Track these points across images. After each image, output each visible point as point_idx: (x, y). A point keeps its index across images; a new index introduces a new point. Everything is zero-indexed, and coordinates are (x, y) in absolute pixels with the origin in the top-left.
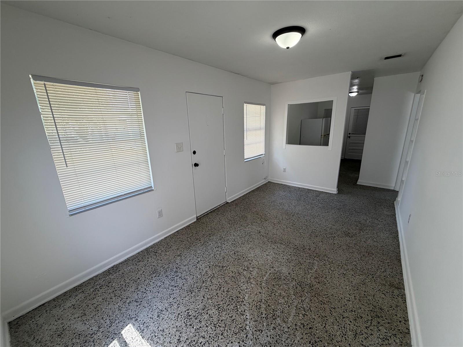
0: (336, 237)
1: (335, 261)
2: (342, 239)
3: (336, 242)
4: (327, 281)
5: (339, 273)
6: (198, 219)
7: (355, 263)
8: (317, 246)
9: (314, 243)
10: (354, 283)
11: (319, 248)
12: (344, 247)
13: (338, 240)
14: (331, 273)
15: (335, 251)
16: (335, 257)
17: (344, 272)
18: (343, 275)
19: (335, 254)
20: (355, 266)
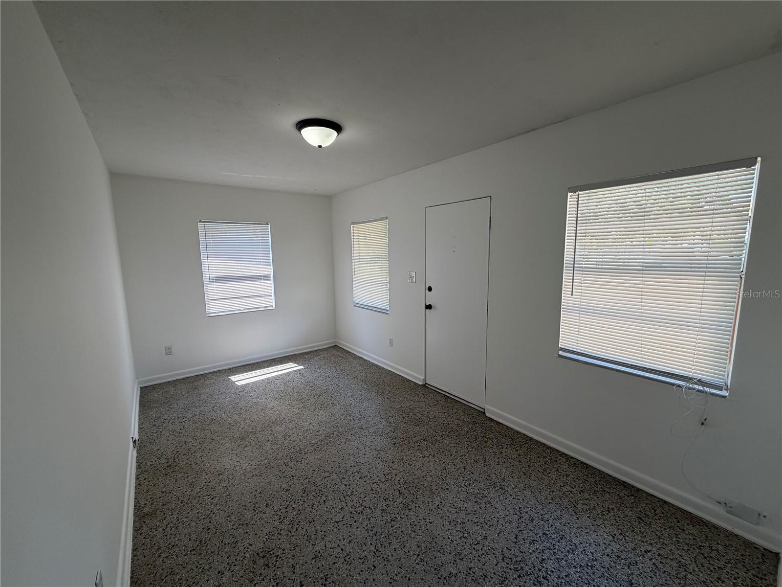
0: (277, 523)
1: (242, 479)
2: (265, 531)
3: (268, 510)
4: (232, 454)
5: (226, 470)
6: (426, 387)
7: (215, 501)
8: (284, 477)
9: (292, 476)
10: (204, 474)
11: (278, 478)
12: (248, 515)
13: (270, 520)
14: (236, 463)
15: (254, 494)
16: (247, 485)
17: (221, 476)
18: (220, 473)
19: (250, 488)
20: (212, 497)
